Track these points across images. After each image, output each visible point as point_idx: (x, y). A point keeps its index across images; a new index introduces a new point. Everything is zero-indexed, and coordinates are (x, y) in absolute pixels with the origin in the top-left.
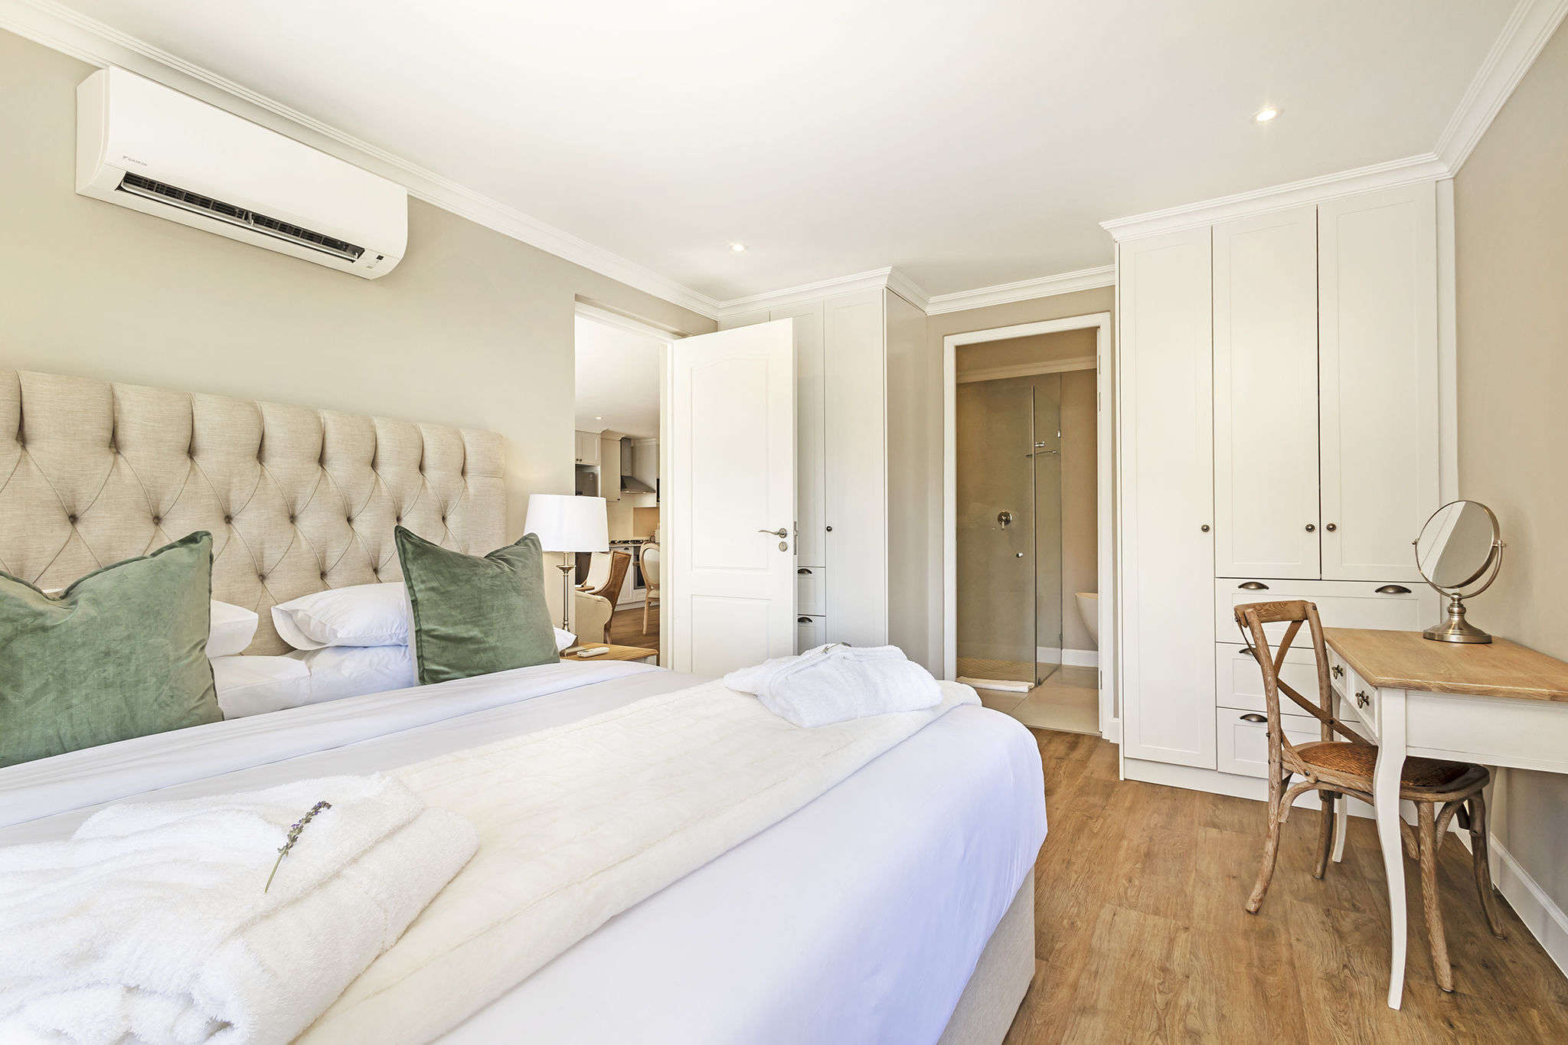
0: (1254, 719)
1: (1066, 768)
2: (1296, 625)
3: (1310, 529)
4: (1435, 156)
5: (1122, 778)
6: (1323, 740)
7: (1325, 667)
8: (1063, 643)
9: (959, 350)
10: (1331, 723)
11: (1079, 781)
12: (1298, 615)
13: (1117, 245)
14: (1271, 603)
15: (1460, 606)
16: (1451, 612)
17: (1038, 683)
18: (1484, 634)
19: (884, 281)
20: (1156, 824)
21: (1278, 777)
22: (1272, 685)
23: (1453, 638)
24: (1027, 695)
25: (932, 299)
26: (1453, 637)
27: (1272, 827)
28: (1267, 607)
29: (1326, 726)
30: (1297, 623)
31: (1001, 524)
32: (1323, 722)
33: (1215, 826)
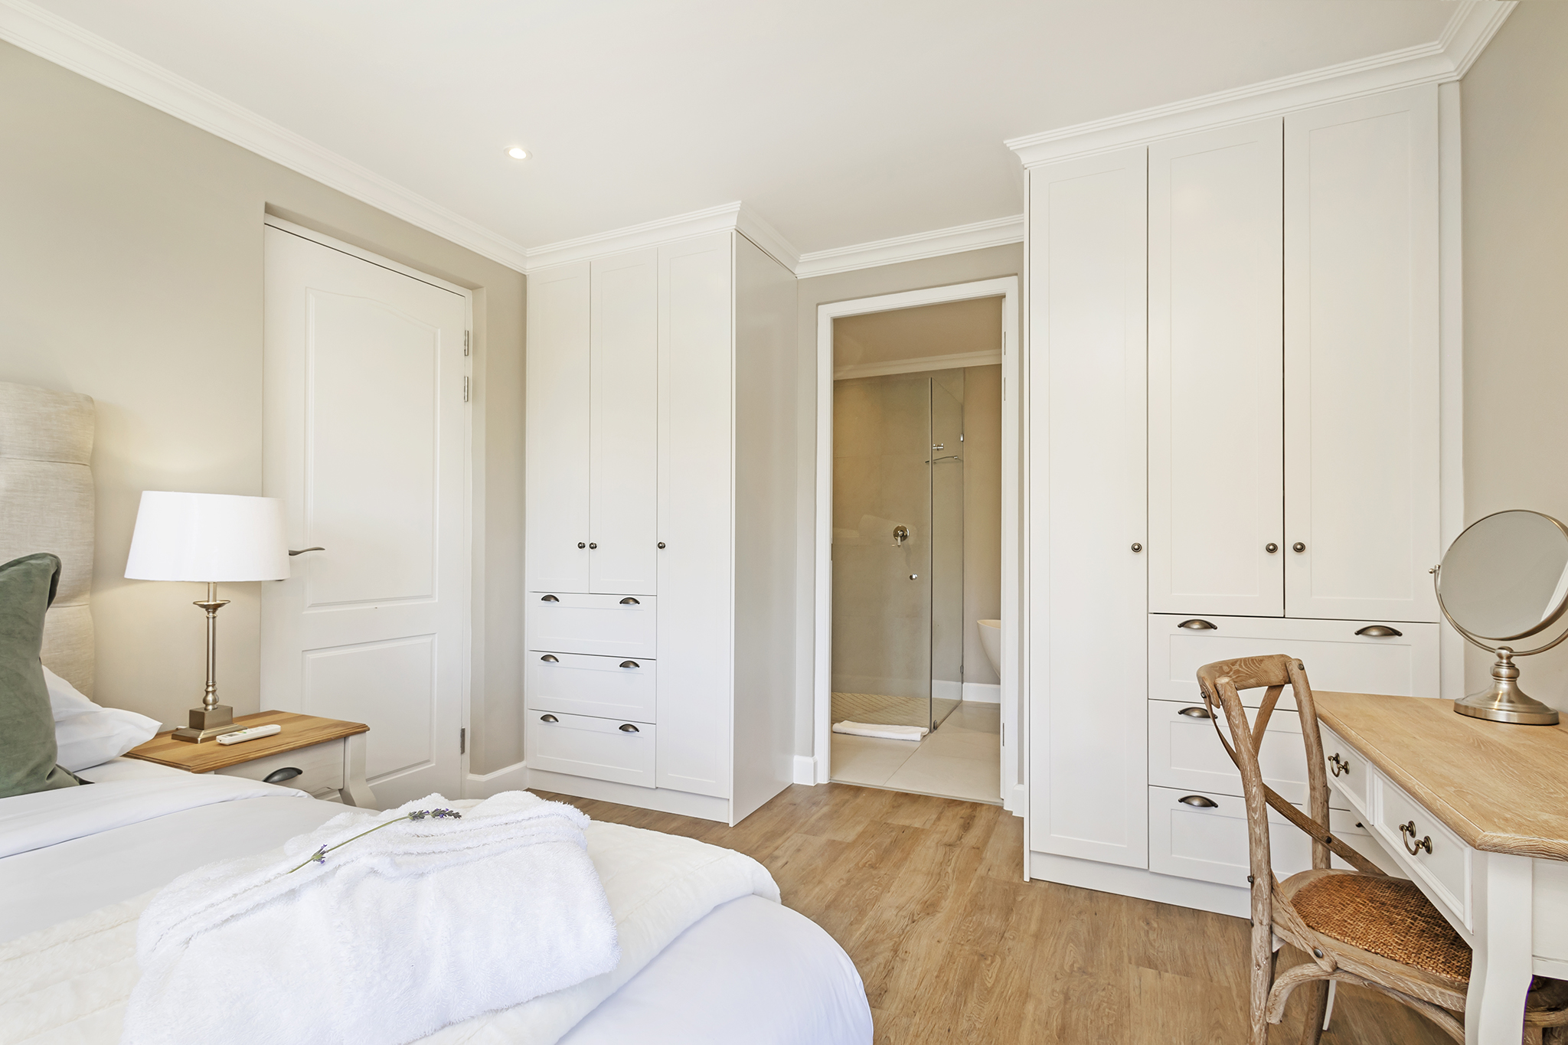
0: (1196, 802)
1: (956, 863)
2: (1275, 692)
3: (1272, 549)
4: (1440, 46)
5: (1027, 879)
6: (1315, 866)
7: (1319, 757)
8: (964, 677)
9: (837, 322)
10: (1327, 842)
11: (972, 884)
12: (1276, 676)
13: (1026, 173)
14: (1241, 660)
15: (1511, 666)
16: (1497, 676)
17: (934, 727)
18: (1546, 709)
19: (732, 223)
20: (1072, 965)
21: (1267, 949)
22: (1258, 799)
23: (1502, 716)
24: (919, 744)
25: (803, 257)
26: (1501, 711)
27: (1256, 1029)
28: (1237, 667)
29: (1320, 847)
30: (1275, 689)
31: (897, 540)
32: (1315, 840)
33: (1150, 963)
